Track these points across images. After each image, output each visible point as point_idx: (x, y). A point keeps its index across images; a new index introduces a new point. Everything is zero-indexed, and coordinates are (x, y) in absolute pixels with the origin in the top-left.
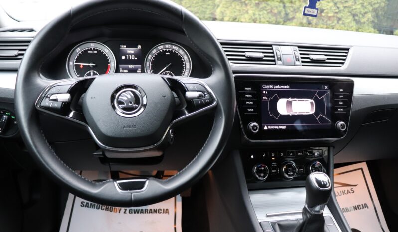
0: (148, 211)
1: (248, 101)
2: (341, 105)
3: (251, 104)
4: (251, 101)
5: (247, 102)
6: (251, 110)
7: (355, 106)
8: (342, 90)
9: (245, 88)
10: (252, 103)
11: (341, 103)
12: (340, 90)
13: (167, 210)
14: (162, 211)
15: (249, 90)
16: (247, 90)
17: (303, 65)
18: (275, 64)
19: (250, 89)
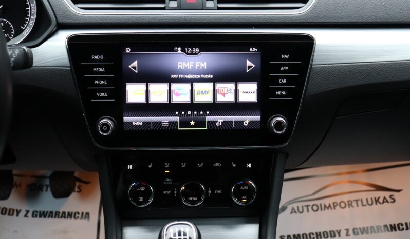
0: (60, 215)
1: (99, 79)
2: (283, 84)
3: (103, 85)
4: (103, 79)
5: (96, 82)
6: (102, 94)
7: (312, 87)
8: (287, 56)
9: (93, 57)
10: (105, 82)
11: (284, 81)
12: (283, 56)
13: (88, 214)
14: (80, 216)
15: (100, 60)
16: (96, 60)
17: (219, 8)
18: (164, 9)
19: (101, 57)
